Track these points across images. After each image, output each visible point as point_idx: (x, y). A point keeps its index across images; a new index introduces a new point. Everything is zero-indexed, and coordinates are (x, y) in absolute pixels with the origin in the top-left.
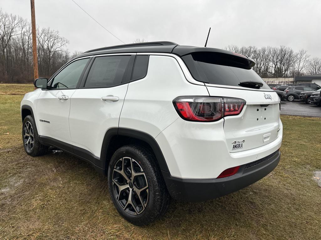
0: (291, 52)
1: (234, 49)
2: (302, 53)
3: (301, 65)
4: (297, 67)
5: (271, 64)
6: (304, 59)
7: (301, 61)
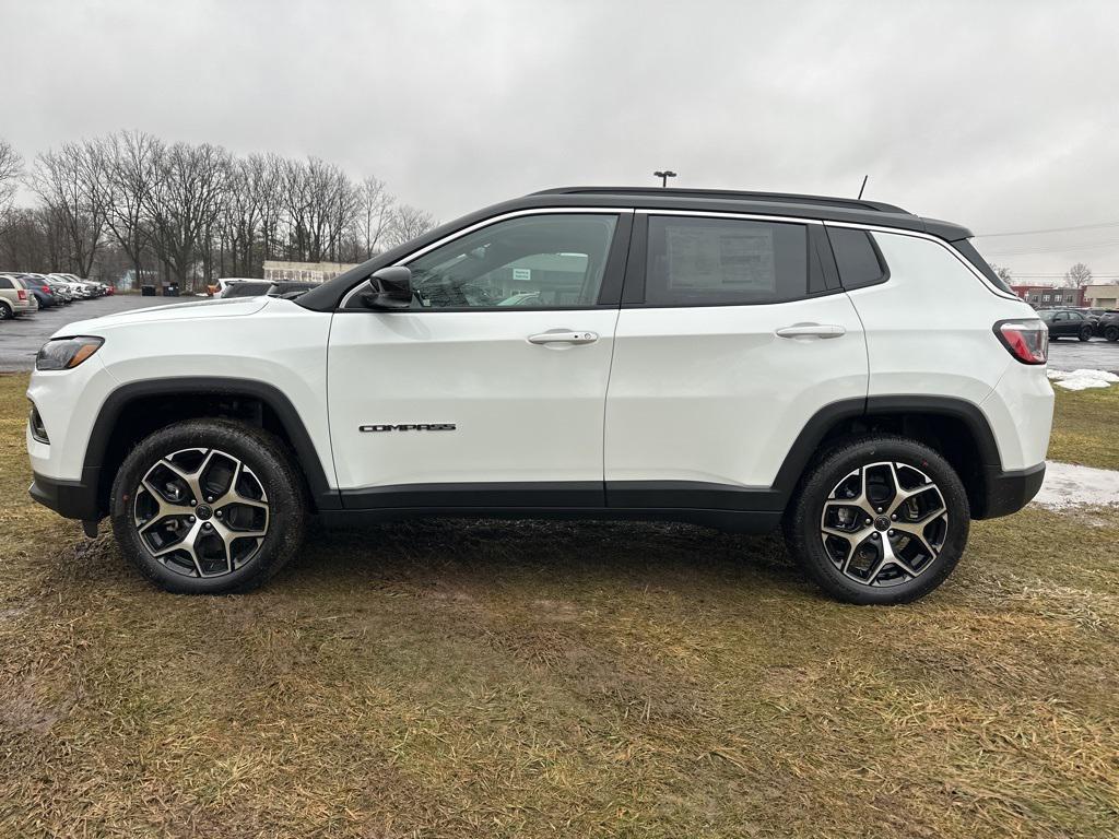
0: (341, 180)
1: (145, 144)
2: (372, 187)
3: (375, 225)
4: (364, 229)
5: (285, 215)
6: (380, 208)
7: (372, 214)
